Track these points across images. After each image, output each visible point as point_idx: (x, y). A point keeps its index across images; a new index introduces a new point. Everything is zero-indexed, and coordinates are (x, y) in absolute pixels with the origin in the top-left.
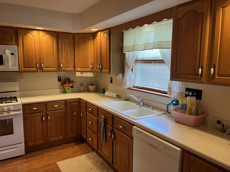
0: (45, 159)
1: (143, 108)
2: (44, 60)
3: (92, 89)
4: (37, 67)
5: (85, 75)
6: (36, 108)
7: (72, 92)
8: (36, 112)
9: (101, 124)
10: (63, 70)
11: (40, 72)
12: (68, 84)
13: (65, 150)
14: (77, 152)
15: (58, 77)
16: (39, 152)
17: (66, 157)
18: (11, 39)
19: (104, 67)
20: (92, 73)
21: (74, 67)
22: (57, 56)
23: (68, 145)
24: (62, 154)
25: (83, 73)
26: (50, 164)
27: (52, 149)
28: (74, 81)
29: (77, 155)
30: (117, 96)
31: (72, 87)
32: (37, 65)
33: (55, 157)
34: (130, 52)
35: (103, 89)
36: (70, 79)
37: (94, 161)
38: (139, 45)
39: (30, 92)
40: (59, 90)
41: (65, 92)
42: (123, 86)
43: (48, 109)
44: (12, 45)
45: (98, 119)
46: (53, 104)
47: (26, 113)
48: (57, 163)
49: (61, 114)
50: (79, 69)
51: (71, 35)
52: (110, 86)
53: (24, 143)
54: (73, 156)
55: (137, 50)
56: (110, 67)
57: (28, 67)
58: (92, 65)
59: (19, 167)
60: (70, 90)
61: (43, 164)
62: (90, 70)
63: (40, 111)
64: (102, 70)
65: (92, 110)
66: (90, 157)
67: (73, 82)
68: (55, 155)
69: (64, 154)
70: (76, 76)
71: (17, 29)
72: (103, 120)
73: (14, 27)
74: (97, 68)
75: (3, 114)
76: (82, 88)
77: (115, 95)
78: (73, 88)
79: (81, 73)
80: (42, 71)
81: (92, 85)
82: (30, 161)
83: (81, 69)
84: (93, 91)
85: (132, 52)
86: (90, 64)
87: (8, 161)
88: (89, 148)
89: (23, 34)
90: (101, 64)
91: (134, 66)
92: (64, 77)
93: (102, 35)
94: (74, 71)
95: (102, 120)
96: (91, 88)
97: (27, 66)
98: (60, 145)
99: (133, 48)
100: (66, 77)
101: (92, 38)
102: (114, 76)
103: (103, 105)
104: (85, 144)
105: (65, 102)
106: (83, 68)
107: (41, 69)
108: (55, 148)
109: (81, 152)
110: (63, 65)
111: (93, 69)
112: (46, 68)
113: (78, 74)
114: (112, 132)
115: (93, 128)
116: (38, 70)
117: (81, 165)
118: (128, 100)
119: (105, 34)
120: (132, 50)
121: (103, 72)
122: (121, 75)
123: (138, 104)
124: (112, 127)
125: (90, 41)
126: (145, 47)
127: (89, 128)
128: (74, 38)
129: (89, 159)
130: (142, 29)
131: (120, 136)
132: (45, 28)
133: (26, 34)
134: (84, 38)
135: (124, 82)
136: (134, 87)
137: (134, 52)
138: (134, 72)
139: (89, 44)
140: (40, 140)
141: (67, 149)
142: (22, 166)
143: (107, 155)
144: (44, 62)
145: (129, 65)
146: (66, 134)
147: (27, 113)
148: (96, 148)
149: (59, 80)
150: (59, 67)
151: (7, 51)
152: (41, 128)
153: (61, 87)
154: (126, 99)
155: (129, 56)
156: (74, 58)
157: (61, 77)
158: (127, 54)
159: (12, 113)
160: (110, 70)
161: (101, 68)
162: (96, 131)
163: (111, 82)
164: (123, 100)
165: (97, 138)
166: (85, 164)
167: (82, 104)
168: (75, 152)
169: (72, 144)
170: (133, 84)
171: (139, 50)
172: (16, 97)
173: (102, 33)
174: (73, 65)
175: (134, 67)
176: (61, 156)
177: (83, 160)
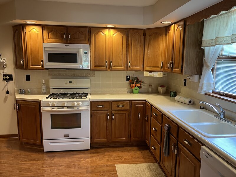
0: (106, 159)
1: (223, 122)
2: (113, 59)
3: (161, 92)
4: (106, 66)
5: (154, 75)
6: (102, 106)
7: (139, 93)
8: (101, 110)
9: (164, 133)
10: (131, 69)
11: (109, 71)
12: (136, 84)
13: (126, 153)
14: (138, 158)
15: (127, 76)
16: (102, 150)
17: (126, 162)
18: (85, 38)
19: (176, 66)
20: (162, 73)
21: (143, 66)
22: (126, 54)
23: (130, 148)
24: (122, 157)
25: (152, 73)
26: (109, 165)
27: (114, 149)
28: (143, 81)
29: (137, 161)
30: (190, 102)
31: (140, 87)
32: (107, 63)
33: (115, 158)
34: (211, 47)
35: (174, 92)
36: (139, 79)
37: (155, 174)
38: (224, 37)
39: (100, 89)
40: (127, 89)
41: (132, 92)
42: (198, 90)
43: (113, 108)
44: (86, 44)
45: (162, 127)
46: (118, 104)
47: (92, 110)
48: (116, 165)
49: (125, 115)
50: (148, 68)
51: (142, 31)
52: (183, 89)
53: (89, 138)
54: (133, 162)
55: (221, 43)
56: (182, 65)
57: (99, 65)
58: (162, 63)
59: (82, 160)
60: (138, 91)
61: (103, 163)
62: (159, 70)
63: (105, 109)
64: (172, 69)
65: (157, 116)
66: (151, 168)
67: (141, 82)
68: (116, 156)
69: (124, 157)
70: (145, 76)
71: (91, 29)
72: (167, 129)
73: (88, 27)
74: (167, 67)
75: (73, 108)
76: (150, 89)
77: (187, 101)
78: (141, 89)
79: (149, 73)
80: (111, 70)
81: (162, 86)
82: (93, 156)
83: (150, 69)
84: (162, 93)
85: (213, 47)
86: (160, 62)
87: (75, 152)
88: (152, 157)
89: (96, 33)
90: (173, 62)
91: (215, 65)
92: (132, 76)
93: (176, 29)
94: (142, 70)
95: (165, 129)
96: (161, 89)
97: (97, 64)
98: (123, 147)
99: (216, 42)
100: (135, 76)
101: (165, 33)
102: (188, 77)
103: (168, 112)
104: (148, 151)
105: (130, 103)
106: (152, 67)
107: (110, 68)
108: (118, 149)
109: (142, 159)
110: (131, 64)
111: (163, 69)
112: (114, 66)
113: (146, 74)
114: (176, 146)
115: (156, 135)
116: (107, 69)
117: (139, 174)
118: (204, 108)
119: (180, 27)
120: (214, 44)
121: (174, 71)
122: (197, 76)
123: (217, 115)
124: (176, 140)
125: (162, 37)
126: (232, 40)
127: (153, 135)
128: (145, 35)
129: (149, 170)
130: (231, 16)
131: (185, 153)
132: (115, 25)
133: (98, 32)
134: (156, 33)
135: (200, 85)
136: (213, 92)
137: (216, 46)
138: (215, 72)
139: (161, 39)
140: (104, 138)
141: (128, 153)
142: (85, 160)
143: (169, 172)
144: (113, 60)
145: (209, 64)
146: (129, 136)
147: (94, 110)
148: (158, 159)
149: (128, 79)
150: (127, 66)
151: (81, 50)
152: (105, 126)
153: (129, 87)
154: (202, 107)
155: (210, 51)
156: (143, 57)
157: (129, 76)
158: (206, 49)
159: (81, 108)
160: (182, 69)
161: (171, 67)
162: (159, 141)
163: (185, 84)
164: (197, 108)
165: (159, 148)
166: (144, 174)
167: (148, 107)
168: (136, 158)
169: (135, 148)
170: (213, 88)
171: (224, 43)
172: (87, 93)
173: (176, 26)
174: (141, 63)
175: (215, 67)
176: (121, 159)
177: (142, 170)
